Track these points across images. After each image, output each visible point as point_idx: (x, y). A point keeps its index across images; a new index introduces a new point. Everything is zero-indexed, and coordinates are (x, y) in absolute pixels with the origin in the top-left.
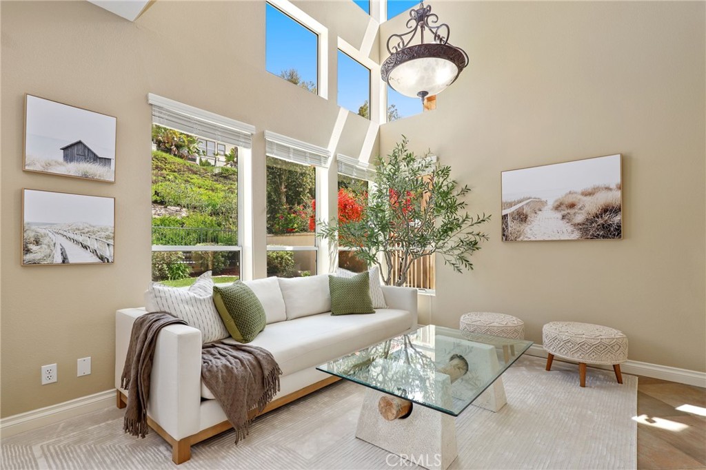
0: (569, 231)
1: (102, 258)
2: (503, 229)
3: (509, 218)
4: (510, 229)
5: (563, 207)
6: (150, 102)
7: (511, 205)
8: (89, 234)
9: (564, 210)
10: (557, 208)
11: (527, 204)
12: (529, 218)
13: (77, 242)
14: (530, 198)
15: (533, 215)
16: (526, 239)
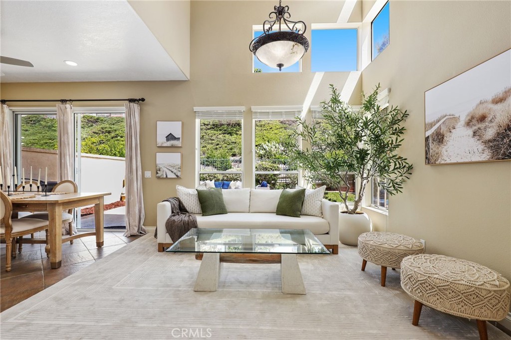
0: (480, 150)
1: (177, 176)
2: (426, 151)
3: (430, 139)
4: (431, 151)
5: (474, 122)
6: (195, 111)
7: (431, 125)
8: (173, 167)
9: (475, 125)
10: (468, 124)
11: (443, 123)
12: (445, 138)
13: (170, 170)
14: (445, 116)
15: (449, 133)
16: (443, 162)
